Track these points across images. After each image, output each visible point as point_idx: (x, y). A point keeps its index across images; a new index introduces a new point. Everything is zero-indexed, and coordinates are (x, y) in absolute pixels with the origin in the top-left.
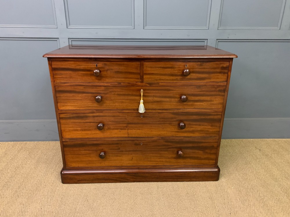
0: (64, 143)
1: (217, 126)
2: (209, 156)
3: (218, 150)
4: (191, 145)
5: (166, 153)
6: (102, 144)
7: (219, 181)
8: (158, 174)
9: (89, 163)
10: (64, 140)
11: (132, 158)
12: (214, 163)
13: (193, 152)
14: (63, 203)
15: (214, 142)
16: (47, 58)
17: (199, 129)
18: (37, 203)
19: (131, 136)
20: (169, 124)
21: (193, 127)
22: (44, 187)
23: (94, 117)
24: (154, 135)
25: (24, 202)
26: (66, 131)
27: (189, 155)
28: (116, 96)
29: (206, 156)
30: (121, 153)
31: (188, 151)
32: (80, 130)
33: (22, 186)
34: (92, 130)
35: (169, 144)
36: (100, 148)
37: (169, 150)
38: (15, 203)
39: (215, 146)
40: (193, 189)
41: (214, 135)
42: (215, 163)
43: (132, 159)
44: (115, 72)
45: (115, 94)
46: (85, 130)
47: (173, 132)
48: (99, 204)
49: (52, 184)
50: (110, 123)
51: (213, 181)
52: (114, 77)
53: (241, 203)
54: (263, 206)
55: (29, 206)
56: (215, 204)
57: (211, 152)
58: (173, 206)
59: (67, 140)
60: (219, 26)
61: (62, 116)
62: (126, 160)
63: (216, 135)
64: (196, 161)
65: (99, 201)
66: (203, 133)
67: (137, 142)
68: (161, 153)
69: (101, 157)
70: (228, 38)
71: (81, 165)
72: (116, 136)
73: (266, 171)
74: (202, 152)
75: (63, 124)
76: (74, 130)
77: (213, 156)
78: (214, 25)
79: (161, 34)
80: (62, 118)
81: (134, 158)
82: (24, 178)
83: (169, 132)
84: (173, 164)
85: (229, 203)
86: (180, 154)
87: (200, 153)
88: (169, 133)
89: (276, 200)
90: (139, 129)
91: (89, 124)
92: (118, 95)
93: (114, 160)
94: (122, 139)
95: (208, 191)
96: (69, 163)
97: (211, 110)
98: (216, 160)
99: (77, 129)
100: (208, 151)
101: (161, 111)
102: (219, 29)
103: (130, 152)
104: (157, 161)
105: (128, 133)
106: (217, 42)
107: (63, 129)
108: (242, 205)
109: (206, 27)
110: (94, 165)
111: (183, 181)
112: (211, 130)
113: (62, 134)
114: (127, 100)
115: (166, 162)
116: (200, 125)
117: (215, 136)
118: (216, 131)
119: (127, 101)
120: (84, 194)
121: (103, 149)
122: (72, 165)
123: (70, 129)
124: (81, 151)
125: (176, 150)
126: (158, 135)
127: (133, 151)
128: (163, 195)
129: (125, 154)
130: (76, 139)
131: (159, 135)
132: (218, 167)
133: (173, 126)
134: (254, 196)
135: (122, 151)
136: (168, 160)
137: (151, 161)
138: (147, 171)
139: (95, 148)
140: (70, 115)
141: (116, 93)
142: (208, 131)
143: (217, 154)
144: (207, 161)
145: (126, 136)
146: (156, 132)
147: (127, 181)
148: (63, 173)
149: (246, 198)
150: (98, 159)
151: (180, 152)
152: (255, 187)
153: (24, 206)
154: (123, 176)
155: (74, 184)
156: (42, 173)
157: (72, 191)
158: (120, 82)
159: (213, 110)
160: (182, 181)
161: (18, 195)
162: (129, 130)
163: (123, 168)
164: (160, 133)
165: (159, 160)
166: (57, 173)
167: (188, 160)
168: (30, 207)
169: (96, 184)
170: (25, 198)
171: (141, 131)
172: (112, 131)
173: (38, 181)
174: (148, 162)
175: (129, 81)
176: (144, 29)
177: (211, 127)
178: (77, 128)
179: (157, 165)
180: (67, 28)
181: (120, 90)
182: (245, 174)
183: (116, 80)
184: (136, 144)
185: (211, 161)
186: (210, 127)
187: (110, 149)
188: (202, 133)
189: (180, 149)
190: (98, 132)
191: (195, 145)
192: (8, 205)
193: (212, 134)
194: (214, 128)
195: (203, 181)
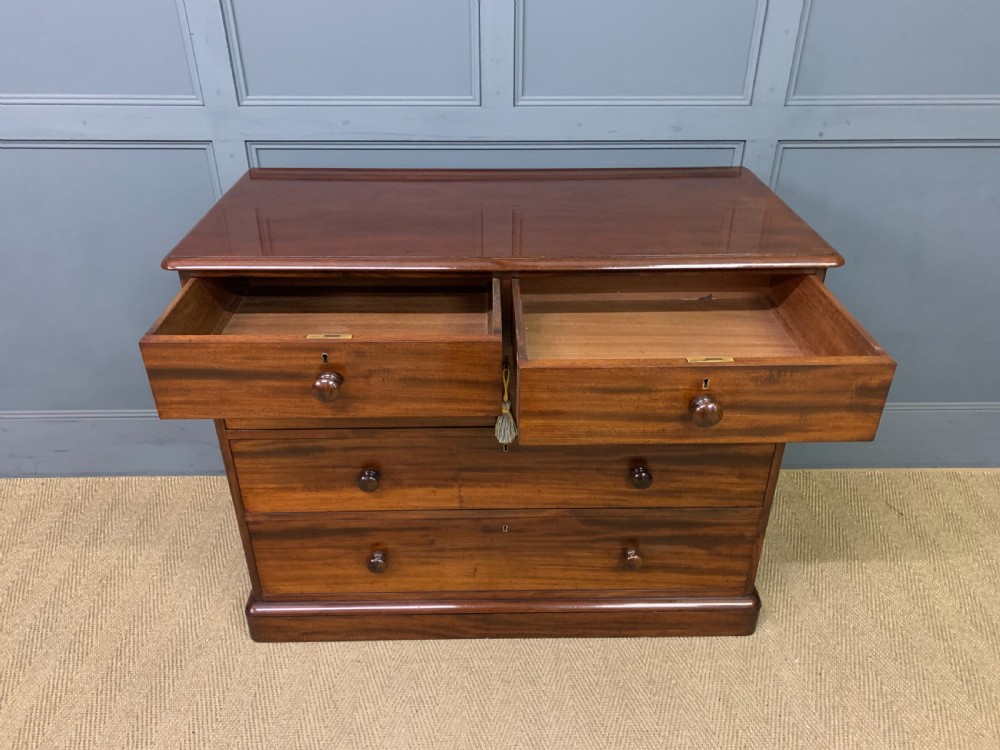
0: (252, 527)
1: (758, 477)
2: (728, 564)
3: (757, 547)
4: (667, 532)
5: (585, 554)
6: (377, 530)
7: (755, 635)
8: (558, 616)
9: (336, 583)
10: (250, 519)
11: (476, 570)
12: (743, 584)
13: (677, 553)
14: (260, 711)
15: (745, 524)
16: (176, 272)
17: (698, 486)
18: (179, 711)
19: (471, 506)
20: (597, 469)
21: (679, 478)
22: (198, 652)
23: (346, 449)
24: (546, 504)
25: (137, 709)
26: (256, 491)
27: (660, 561)
29: (714, 565)
30: (439, 554)
31: (659, 548)
32: (303, 489)
33: (127, 649)
34: (341, 487)
35: (597, 528)
36: (369, 540)
37: (596, 545)
38: (110, 712)
39: (748, 534)
40: (670, 663)
41: (747, 503)
42: (746, 581)
43: (473, 571)
46: (318, 489)
47: (610, 493)
48: (370, 716)
49: (219, 642)
50: (401, 467)
51: (737, 635)
53: (821, 718)
54: (889, 729)
55: (154, 721)
56: (737, 720)
57: (734, 553)
58: (602, 729)
59: (261, 519)
60: (792, 91)
61: (239, 447)
62: (455, 573)
63: (754, 503)
64: (684, 577)
65: (372, 705)
66: (710, 498)
67: (490, 523)
68: (568, 553)
69: (373, 568)
70: (821, 134)
71: (309, 589)
72: (420, 505)
73: (913, 597)
74: (703, 552)
75: (245, 473)
76: (281, 488)
77: (739, 565)
78: (772, 89)
79: (580, 125)
80: (243, 454)
81: (478, 567)
82: (131, 619)
83: (595, 494)
84: (608, 587)
85: (783, 718)
86: (632, 560)
87: (697, 556)
88: (597, 496)
89: (934, 707)
90: (498, 487)
91: (330, 470)
93: (416, 574)
94: (442, 515)
95: (717, 674)
96: (270, 584)
98: (751, 574)
100: (724, 549)
102: (790, 103)
103: (468, 553)
104: (555, 578)
105: (460, 497)
106: (781, 149)
107: (245, 485)
108: (822, 725)
109: (741, 97)
110: (351, 588)
111: (639, 636)
112: (739, 489)
113: (242, 503)
115: (585, 580)
116: (701, 474)
117: (750, 506)
118: (756, 492)
120: (322, 683)
121: (378, 544)
122: (282, 588)
123: (267, 486)
124: (310, 551)
125: (618, 547)
126: (560, 503)
127: (477, 549)
128: (573, 687)
129: (450, 558)
130: (292, 515)
131: (564, 503)
132: (754, 595)
133: (612, 475)
134: (864, 693)
135: (443, 550)
136: (591, 575)
137: (535, 578)
138: (522, 606)
139: (353, 541)
140: (266, 444)
142: (726, 491)
143: (752, 559)
144: (719, 579)
145: (456, 505)
146: (552, 493)
147: (457, 634)
148: (252, 611)
149: (837, 699)
150: (364, 571)
151: (632, 555)
152: (870, 659)
153: (140, 724)
154: (447, 620)
155: (291, 644)
156: (187, 601)
157: (285, 671)
160: (635, 636)
161: (118, 682)
162: (463, 489)
163: (447, 596)
164: (565, 497)
165: (561, 575)
166: (235, 601)
167: (660, 575)
168: (158, 727)
169: (360, 644)
170: (140, 693)
171: (503, 490)
172: (406, 491)
173: (178, 632)
174: (528, 581)
176: (514, 105)
177: (738, 480)
178: (290, 482)
179: (557, 587)
180: (239, 105)
182: (842, 611)
184: (487, 530)
185: (732, 578)
186: (735, 480)
187: (401, 544)
188: (706, 498)
189: (633, 542)
190: (361, 494)
191: (684, 532)
192: (89, 718)
193: (741, 499)
194: (748, 481)
195: (704, 635)
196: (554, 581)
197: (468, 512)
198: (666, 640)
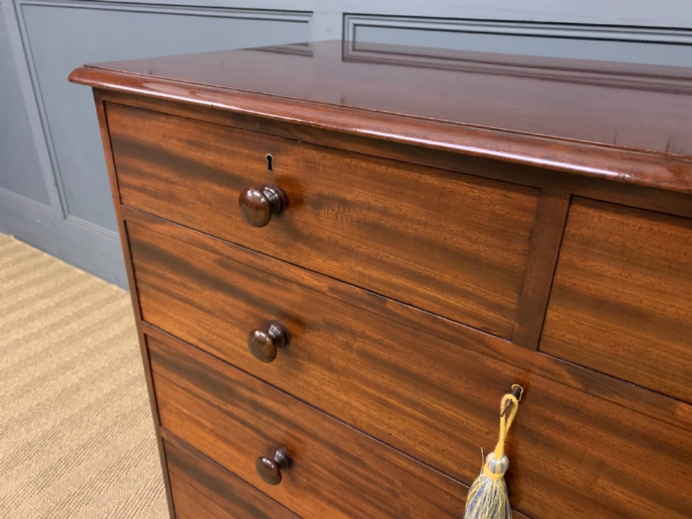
0: (168, 447)
10: (166, 436)
16: (90, 88)
26: (170, 407)
28: (354, 356)
32: (211, 431)
34: (250, 454)
44: (358, 222)
45: (348, 346)
46: (226, 441)
50: (320, 468)
52: (349, 252)
61: (154, 347)
75: (159, 380)
76: (190, 417)
80: (156, 357)
91: (239, 424)
92: (364, 354)
99: (202, 421)
107: (160, 395)
113: (158, 413)
114: (415, 405)
119: (409, 410)
123: (179, 407)
124: (217, 507)
141: (358, 344)
158: (382, 289)
175: (438, 301)
178: (200, 416)
181: (377, 337)
183: (362, 275)
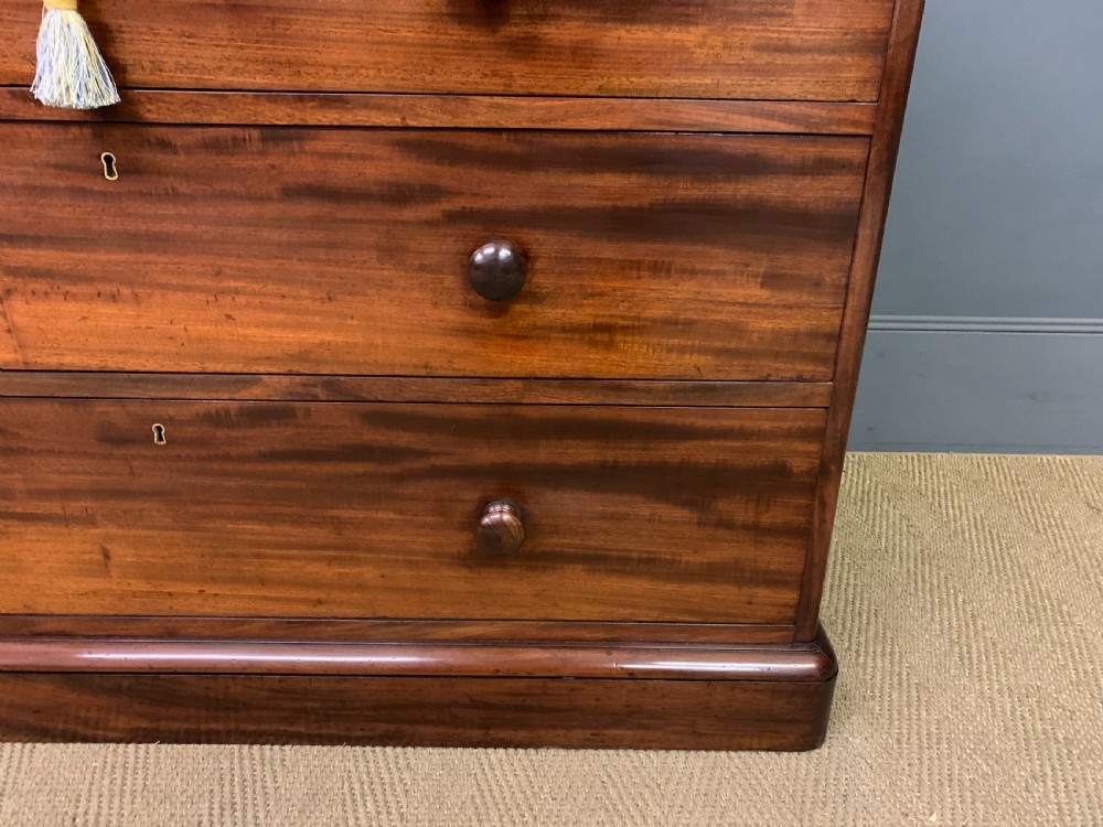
1: (819, 284)
2: (748, 551)
3: (823, 504)
4: (587, 453)
5: (381, 515)
7: (824, 750)
11: (106, 555)
12: (791, 613)
13: (613, 517)
15: (789, 435)
17: (657, 309)
19: (49, 359)
20: (379, 247)
21: (606, 286)
24: (256, 360)
27: (576, 541)
29: (724, 551)
31: (570, 503)
35: (403, 439)
37: (408, 489)
39: (798, 465)
41: (788, 369)
42: (798, 605)
43: (100, 557)
47: (426, 330)
51: (778, 749)
57: (765, 520)
62: (54, 565)
63: (807, 368)
64: (639, 587)
66: (692, 350)
67: (114, 413)
68: (336, 513)
74: (681, 514)
77: (781, 557)
81: (112, 548)
83: (384, 331)
88: (393, 339)
90: (114, 298)
97: (761, 115)
98: (809, 582)
100: (737, 509)
101: (279, 114)
103: (76, 507)
104: (316, 585)
111: (536, 744)
112: (766, 325)
115: (391, 589)
117: (800, 379)
118: (814, 335)
125: (465, 495)
126: (292, 358)
127: (97, 493)
131: (301, 357)
132: (819, 645)
136: (404, 575)
137: (263, 582)
142: (736, 330)
143: (811, 538)
144: (727, 595)
146: (268, 325)
159: (784, 118)
160: (525, 746)
165: (330, 572)
171: (130, 311)
177: (764, 295)
179: (322, 610)
182: (1033, 700)
184: (113, 438)
185: (762, 593)
188: (682, 350)
193: (777, 356)
194: (791, 297)
195: (697, 748)
196: (314, 594)
197: (45, 378)
198: (603, 755)
